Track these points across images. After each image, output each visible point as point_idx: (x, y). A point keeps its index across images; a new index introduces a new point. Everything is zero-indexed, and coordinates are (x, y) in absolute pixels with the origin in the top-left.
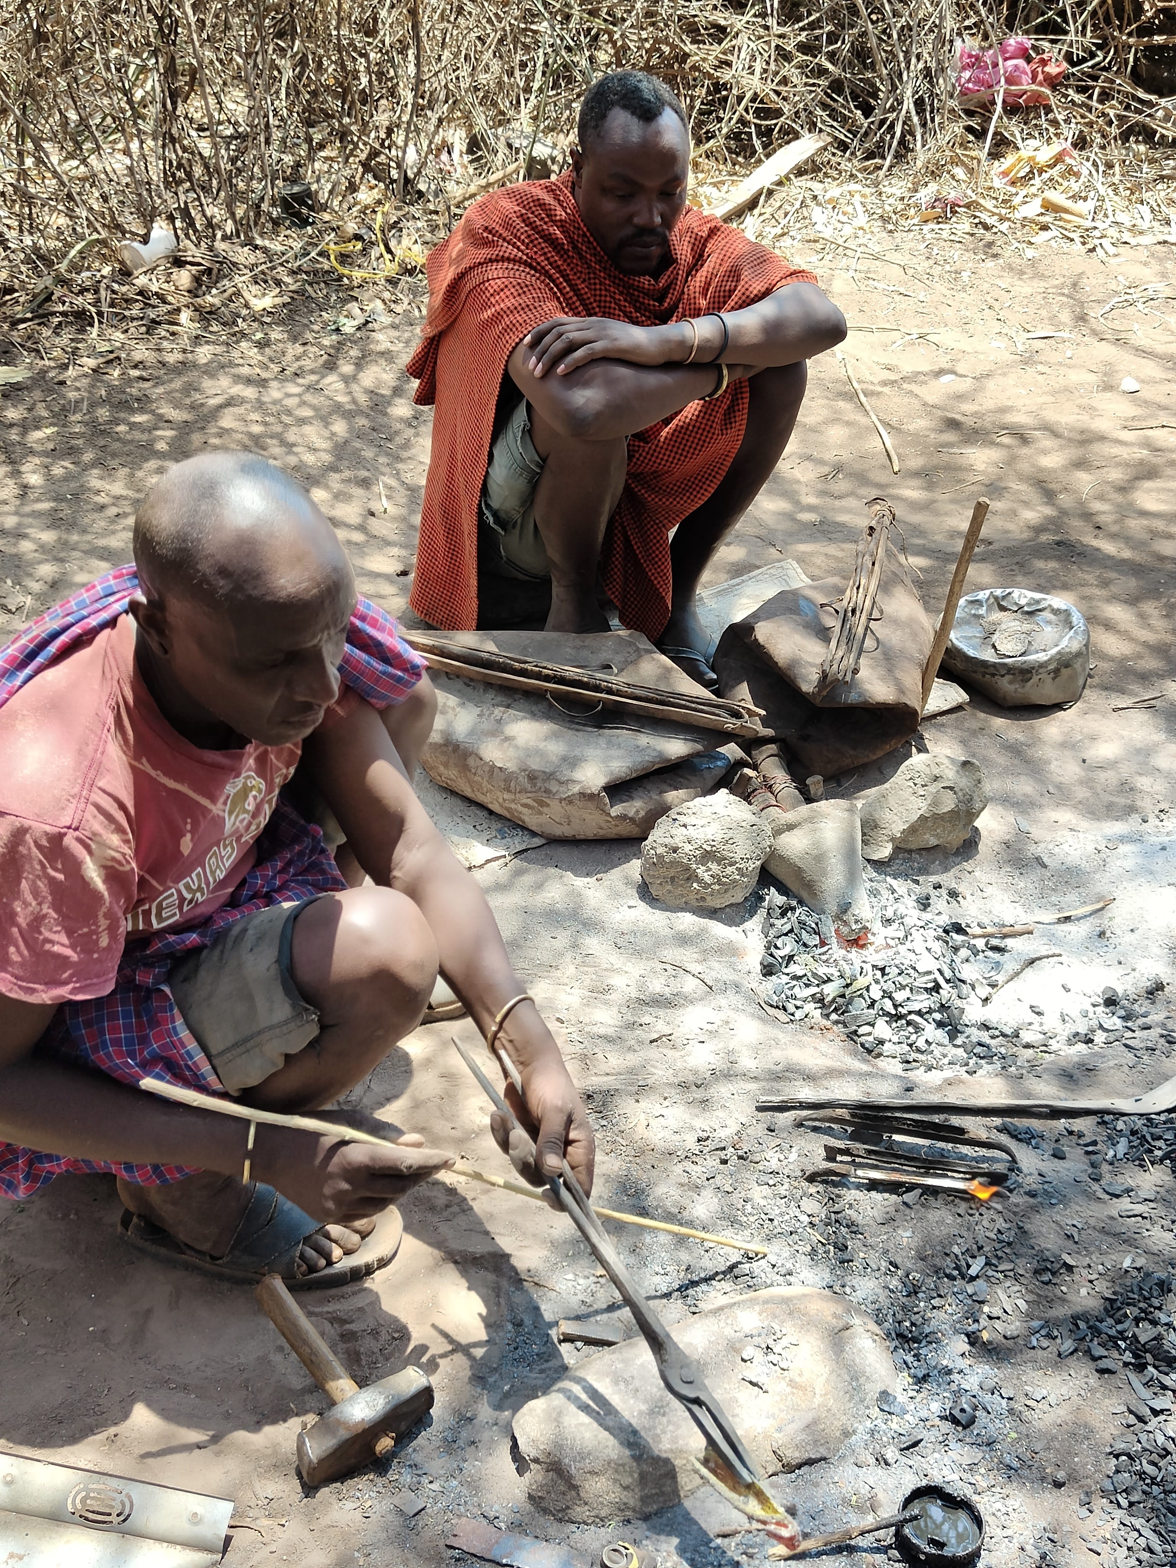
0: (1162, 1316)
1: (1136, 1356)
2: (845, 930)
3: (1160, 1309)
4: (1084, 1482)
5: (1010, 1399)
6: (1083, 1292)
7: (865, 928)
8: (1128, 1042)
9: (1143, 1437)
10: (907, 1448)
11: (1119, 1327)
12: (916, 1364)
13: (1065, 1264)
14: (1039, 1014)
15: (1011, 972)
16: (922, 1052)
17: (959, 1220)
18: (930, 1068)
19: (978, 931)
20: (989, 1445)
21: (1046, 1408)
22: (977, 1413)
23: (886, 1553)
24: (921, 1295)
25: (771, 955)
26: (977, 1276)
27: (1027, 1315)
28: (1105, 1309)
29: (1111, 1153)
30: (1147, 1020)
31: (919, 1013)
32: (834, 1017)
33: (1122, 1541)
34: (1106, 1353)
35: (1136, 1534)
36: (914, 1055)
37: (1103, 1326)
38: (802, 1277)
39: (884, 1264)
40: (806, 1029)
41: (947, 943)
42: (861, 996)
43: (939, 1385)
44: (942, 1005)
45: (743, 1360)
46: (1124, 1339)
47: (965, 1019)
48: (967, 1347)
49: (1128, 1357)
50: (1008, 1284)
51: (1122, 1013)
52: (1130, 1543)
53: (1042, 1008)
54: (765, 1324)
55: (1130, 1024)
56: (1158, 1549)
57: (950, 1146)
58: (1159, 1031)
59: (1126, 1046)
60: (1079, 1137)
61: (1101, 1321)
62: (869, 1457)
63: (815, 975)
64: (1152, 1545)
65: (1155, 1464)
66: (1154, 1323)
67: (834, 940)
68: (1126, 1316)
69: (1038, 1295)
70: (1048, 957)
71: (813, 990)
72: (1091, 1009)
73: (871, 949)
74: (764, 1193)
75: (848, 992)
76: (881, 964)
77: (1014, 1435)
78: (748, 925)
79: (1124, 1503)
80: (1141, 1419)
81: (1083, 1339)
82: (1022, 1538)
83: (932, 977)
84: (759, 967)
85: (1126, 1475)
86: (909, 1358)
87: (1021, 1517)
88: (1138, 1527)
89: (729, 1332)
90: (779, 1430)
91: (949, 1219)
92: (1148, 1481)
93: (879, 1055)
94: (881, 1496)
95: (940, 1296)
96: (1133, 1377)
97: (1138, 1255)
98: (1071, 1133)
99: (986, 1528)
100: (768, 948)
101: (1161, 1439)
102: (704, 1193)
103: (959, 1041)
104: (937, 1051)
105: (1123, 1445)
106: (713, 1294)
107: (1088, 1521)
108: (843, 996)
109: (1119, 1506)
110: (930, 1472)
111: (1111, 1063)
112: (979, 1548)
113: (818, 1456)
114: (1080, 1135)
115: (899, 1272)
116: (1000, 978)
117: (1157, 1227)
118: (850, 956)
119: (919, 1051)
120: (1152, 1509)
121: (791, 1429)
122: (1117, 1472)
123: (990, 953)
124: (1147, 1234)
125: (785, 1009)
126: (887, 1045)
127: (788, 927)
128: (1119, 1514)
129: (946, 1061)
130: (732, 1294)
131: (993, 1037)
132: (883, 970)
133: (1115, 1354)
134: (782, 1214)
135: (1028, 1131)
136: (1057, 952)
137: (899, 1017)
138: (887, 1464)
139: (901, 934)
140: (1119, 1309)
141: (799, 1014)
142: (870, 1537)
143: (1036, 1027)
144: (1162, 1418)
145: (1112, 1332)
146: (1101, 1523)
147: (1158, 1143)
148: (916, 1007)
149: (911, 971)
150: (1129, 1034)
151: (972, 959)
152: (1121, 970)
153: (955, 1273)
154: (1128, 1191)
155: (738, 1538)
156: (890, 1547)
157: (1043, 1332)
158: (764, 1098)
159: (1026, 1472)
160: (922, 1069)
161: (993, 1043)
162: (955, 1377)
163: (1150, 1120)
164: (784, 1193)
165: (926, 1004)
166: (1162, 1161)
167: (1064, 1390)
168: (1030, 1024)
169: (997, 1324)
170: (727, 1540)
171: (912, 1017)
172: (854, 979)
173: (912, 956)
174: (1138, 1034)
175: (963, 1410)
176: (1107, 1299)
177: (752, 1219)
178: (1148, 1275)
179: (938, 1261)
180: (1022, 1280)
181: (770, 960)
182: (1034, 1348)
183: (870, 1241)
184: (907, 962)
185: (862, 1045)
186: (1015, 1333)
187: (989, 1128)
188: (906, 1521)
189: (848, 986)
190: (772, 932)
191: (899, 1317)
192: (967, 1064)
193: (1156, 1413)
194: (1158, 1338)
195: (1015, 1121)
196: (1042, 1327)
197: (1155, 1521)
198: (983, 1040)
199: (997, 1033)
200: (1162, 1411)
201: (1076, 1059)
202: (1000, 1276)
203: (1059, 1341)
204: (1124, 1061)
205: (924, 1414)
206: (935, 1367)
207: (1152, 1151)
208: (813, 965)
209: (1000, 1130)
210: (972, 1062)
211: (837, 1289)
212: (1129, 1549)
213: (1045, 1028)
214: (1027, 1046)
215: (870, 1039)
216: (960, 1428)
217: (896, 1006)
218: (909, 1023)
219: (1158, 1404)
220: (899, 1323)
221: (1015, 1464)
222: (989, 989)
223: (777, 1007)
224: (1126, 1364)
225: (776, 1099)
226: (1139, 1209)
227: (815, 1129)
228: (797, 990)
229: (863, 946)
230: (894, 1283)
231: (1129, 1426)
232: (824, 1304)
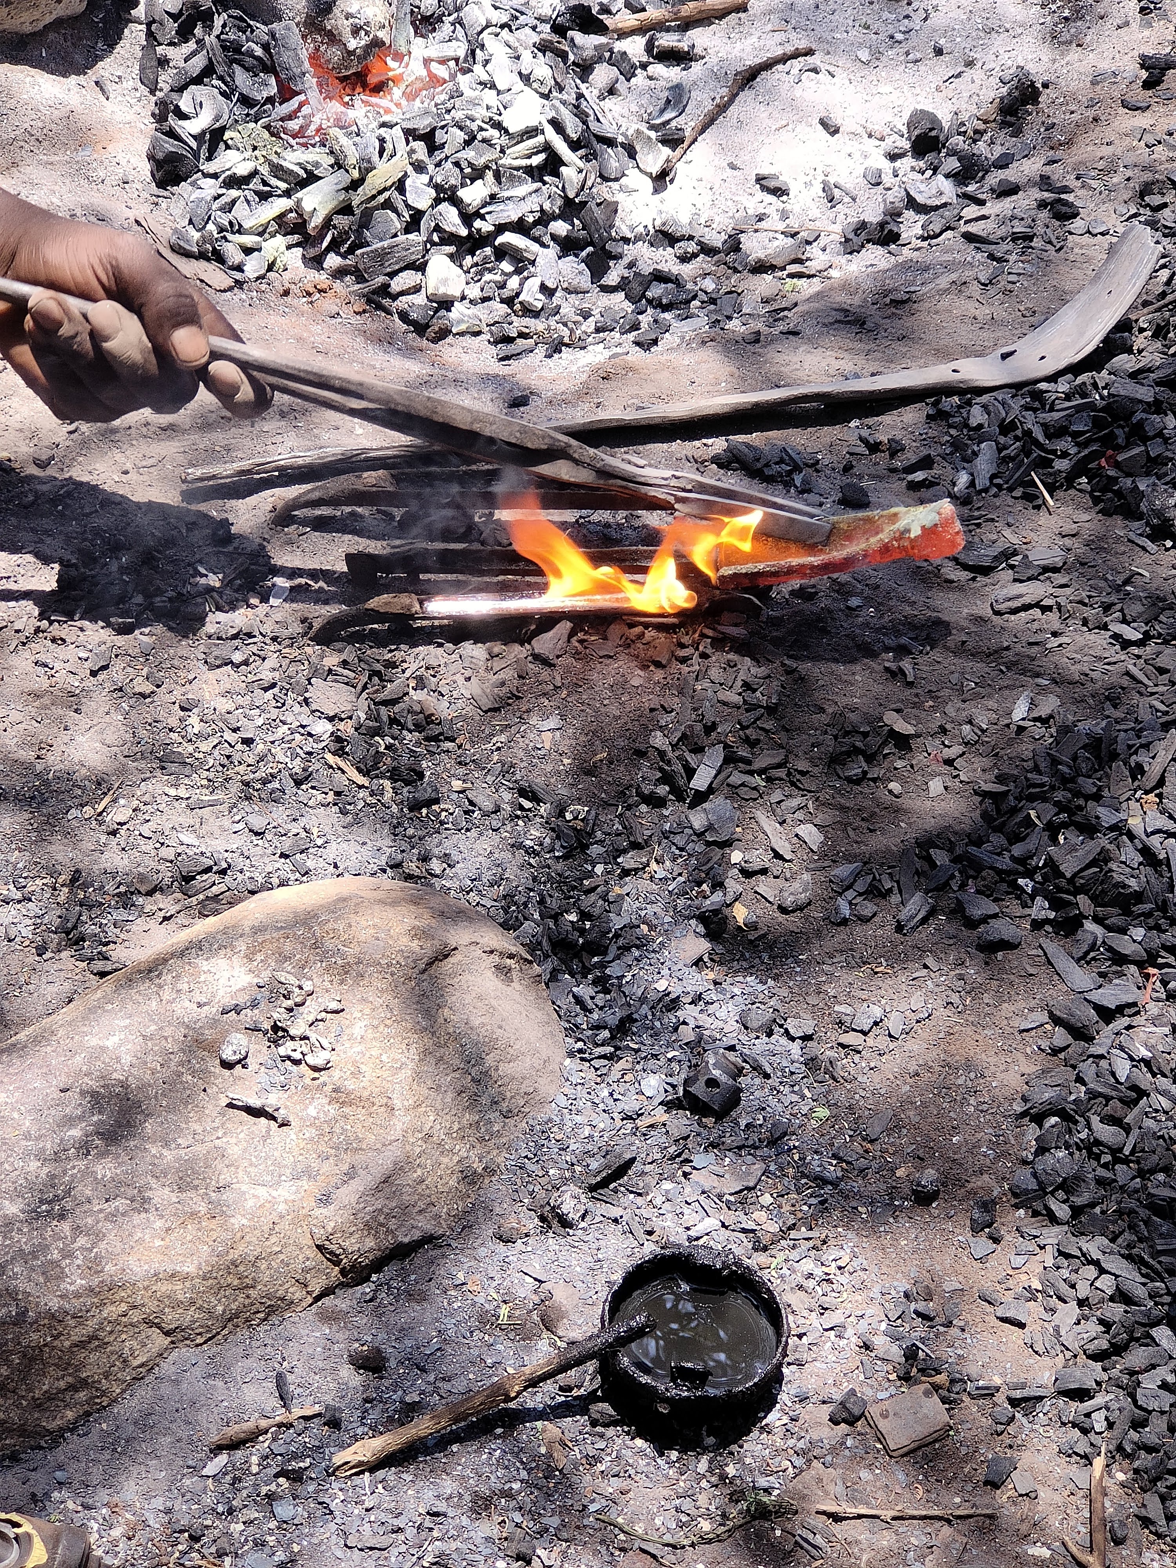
0: (1102, 811)
1: (1056, 904)
2: (334, 54)
3: (1097, 797)
4: (977, 1182)
5: (806, 1038)
6: (936, 786)
7: (377, 43)
8: (973, 228)
9: (1088, 1069)
10: (604, 1183)
11: (1018, 850)
12: (600, 999)
13: (893, 734)
14: (779, 192)
15: (709, 106)
16: (536, 314)
17: (659, 675)
18: (557, 347)
19: (625, 19)
20: (773, 1142)
21: (883, 1042)
22: (743, 1081)
23: (584, 1411)
24: (595, 850)
25: (172, 134)
26: (711, 790)
27: (823, 856)
28: (985, 815)
29: (963, 479)
30: (1011, 174)
31: (520, 227)
32: (333, 261)
33: (1064, 1289)
34: (994, 908)
35: (1091, 1272)
36: (519, 323)
37: (981, 853)
38: (331, 852)
39: (507, 796)
40: (272, 297)
41: (563, 56)
42: (388, 205)
43: (656, 1035)
44: (568, 202)
45: (227, 1065)
46: (1029, 874)
47: (622, 227)
48: (703, 946)
49: (1041, 909)
50: (777, 796)
51: (953, 164)
52: (1083, 1290)
53: (785, 178)
54: (265, 977)
55: (971, 188)
56: (1140, 1292)
57: (621, 516)
58: (1037, 194)
59: (969, 237)
60: (893, 454)
61: (979, 843)
62: (525, 1214)
63: (278, 171)
64: (1127, 1286)
65: (1113, 1120)
66: (1089, 829)
67: (311, 81)
68: (1028, 823)
69: (843, 809)
70: (784, 59)
71: (280, 205)
72: (886, 165)
73: (397, 92)
74: (226, 685)
75: (357, 198)
76: (423, 125)
77: (823, 1112)
78: (106, 68)
79: (1062, 1211)
80: (1081, 1034)
81: (944, 887)
82: (863, 1326)
83: (540, 139)
84: (145, 168)
85: (1061, 1154)
86: (585, 991)
87: (856, 1280)
88: (1096, 1255)
89: (185, 1008)
90: (325, 1199)
91: (638, 678)
92: (1107, 1158)
93: (444, 333)
94: (562, 1296)
95: (636, 846)
96: (1053, 947)
97: (1042, 690)
98: (874, 447)
99: (790, 1321)
100: (160, 118)
101: (1123, 1069)
102: (88, 706)
103: (612, 278)
104: (568, 307)
105: (1048, 1094)
106: (139, 924)
107: (992, 1262)
108: (346, 209)
109: (1053, 1219)
110: (657, 1223)
111: (943, 282)
112: (780, 1365)
113: (417, 1235)
114: (895, 449)
115: (543, 809)
116: (687, 123)
117: (1075, 624)
118: (351, 114)
119: (528, 311)
120: (1119, 1212)
121: (348, 1194)
122: (1042, 1150)
123: (658, 69)
124: (1054, 642)
125: (218, 257)
126: (459, 310)
127: (198, 63)
128: (1052, 1235)
129: (589, 325)
130: (181, 919)
131: (684, 259)
132: (429, 138)
133: (1015, 909)
134: (270, 725)
135: (784, 456)
136: (803, 45)
137: (475, 242)
138: (565, 1223)
139: (460, 49)
140: (1014, 811)
141: (253, 266)
142: (549, 1387)
143: (774, 223)
144: (1121, 1022)
145: (1004, 862)
146: (1019, 1261)
147: (1062, 445)
148: (511, 213)
149: (494, 133)
150: (972, 211)
151: (622, 86)
152: (944, 68)
153: (663, 790)
154: (1007, 555)
155: (264, 1444)
156: (592, 1397)
157: (860, 886)
158: (199, 472)
159: (857, 1184)
160: (541, 351)
161: (686, 270)
162: (688, 1012)
163: (1038, 396)
164: (267, 676)
165: (533, 203)
166: (1070, 481)
167: (917, 1001)
168: (760, 218)
169: (765, 886)
170: (239, 1454)
171: (508, 238)
172: (367, 168)
173: (490, 97)
174: (993, 208)
175: (712, 1083)
176: (985, 794)
177: (205, 746)
178: (1065, 730)
179: (621, 773)
180: (806, 783)
181: (170, 146)
182: (845, 922)
183: (471, 751)
184: (480, 113)
185: (404, 316)
186: (803, 897)
187: (700, 464)
188: (623, 1341)
189: (355, 185)
190: (166, 80)
191: (553, 904)
192: (635, 327)
193: (1107, 1014)
194: (1102, 859)
195: (755, 438)
196: (857, 875)
197: (1128, 1236)
198: (664, 267)
199: (692, 247)
200: (1120, 1010)
201: (868, 284)
202: (758, 781)
203: (895, 899)
204: (969, 274)
205: (631, 1104)
206: (643, 1000)
207: (1048, 463)
208: (271, 148)
209: (724, 462)
210: (645, 320)
211: (412, 867)
212: (1081, 1303)
213: (794, 223)
214: (761, 268)
215: (419, 299)
216: (709, 1121)
217: (467, 218)
218: (501, 253)
219: (1109, 997)
220: (556, 917)
221: (832, 1170)
222: (666, 151)
223: (202, 256)
224: (1037, 925)
225: (226, 469)
226: (1033, 591)
227: (321, 525)
228: (240, 212)
229: (379, 88)
230: (534, 834)
231: (1055, 1052)
232: (390, 913)
